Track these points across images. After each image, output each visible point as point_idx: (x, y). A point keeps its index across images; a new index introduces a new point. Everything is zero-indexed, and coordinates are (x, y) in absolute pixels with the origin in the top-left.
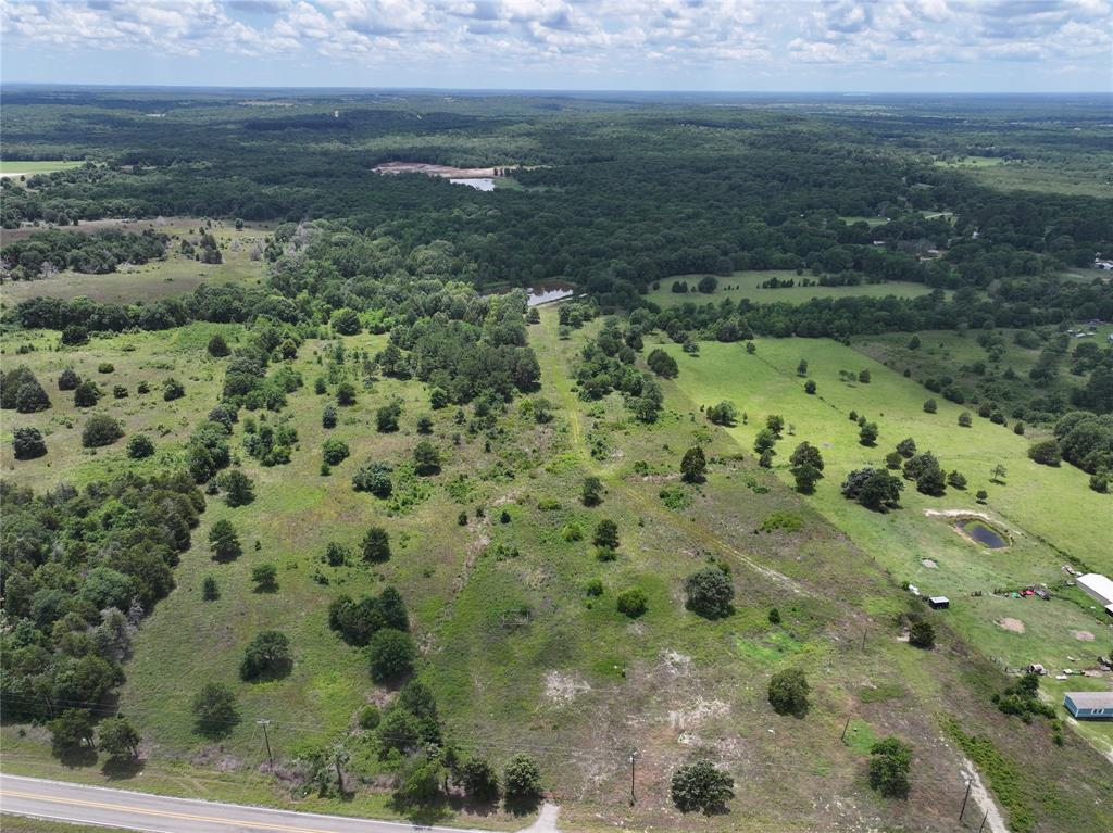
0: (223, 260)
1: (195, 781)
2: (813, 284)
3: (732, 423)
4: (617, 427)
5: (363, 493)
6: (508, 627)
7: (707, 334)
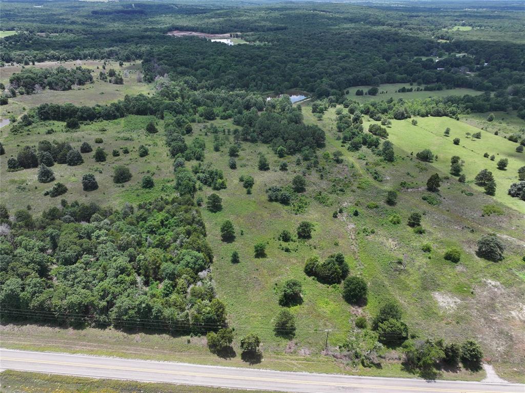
0: (124, 83)
1: (293, 362)
2: (421, 90)
3: (431, 161)
4: (377, 164)
5: (274, 203)
6: (396, 270)
7: (389, 116)
